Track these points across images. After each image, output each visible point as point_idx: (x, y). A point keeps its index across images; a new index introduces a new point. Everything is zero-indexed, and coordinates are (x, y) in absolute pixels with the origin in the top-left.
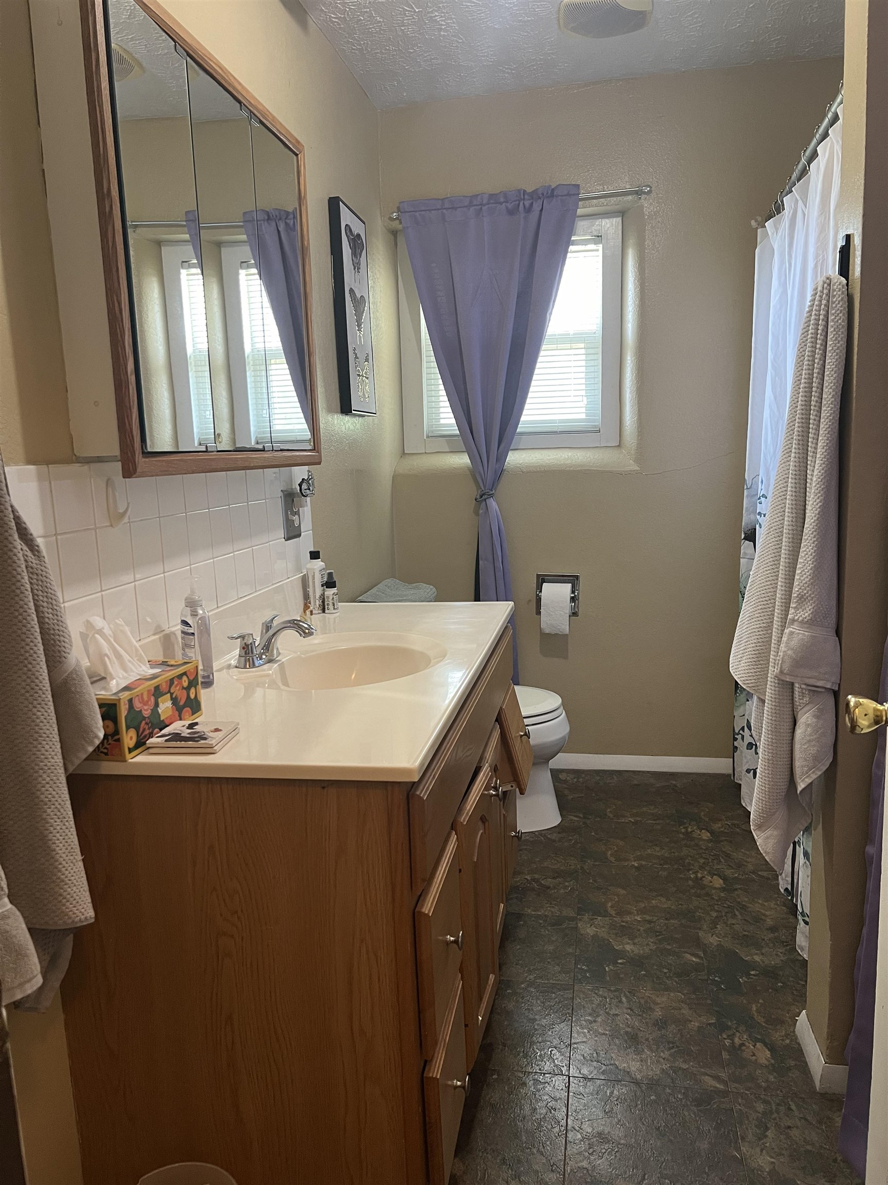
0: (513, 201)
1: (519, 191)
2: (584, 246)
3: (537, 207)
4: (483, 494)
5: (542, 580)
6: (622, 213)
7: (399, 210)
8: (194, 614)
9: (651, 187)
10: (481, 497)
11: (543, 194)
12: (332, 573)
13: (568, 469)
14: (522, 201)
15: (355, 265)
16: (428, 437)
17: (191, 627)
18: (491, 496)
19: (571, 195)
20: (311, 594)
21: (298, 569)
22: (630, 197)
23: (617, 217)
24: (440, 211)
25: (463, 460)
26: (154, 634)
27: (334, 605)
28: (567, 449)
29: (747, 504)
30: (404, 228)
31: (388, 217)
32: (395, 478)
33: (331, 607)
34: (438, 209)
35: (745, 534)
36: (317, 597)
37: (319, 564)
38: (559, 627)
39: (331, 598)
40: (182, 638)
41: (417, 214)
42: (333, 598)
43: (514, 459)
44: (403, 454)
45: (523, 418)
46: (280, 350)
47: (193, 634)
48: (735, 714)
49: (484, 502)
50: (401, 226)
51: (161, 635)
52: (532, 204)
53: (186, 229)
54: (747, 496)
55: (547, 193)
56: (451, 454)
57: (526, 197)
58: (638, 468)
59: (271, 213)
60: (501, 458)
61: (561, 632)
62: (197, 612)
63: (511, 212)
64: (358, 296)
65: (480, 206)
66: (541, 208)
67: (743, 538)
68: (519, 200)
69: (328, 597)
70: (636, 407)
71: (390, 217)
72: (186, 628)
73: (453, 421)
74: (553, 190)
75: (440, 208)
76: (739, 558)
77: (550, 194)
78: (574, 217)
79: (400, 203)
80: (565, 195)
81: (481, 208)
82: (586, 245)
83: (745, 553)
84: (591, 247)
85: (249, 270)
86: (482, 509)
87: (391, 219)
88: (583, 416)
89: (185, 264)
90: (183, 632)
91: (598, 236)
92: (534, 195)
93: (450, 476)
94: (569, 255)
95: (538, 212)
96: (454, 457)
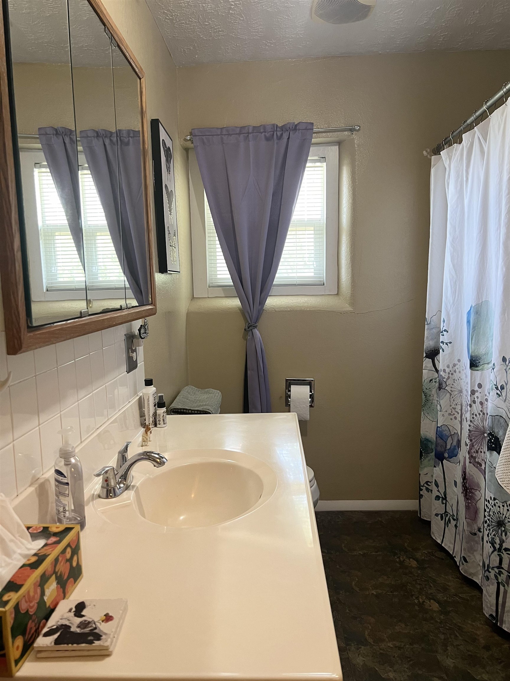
0: (270, 132)
1: (273, 125)
2: (314, 164)
3: (285, 136)
4: (251, 326)
5: (289, 383)
6: (339, 143)
7: (191, 134)
8: (68, 463)
9: (360, 127)
10: (249, 328)
11: (289, 128)
12: (162, 396)
13: (306, 309)
14: (276, 132)
15: (168, 168)
16: (209, 287)
17: (65, 477)
18: (256, 327)
19: (308, 129)
20: (146, 413)
21: (135, 393)
22: (346, 133)
23: (336, 145)
24: (220, 136)
25: (236, 303)
26: (30, 486)
27: (164, 421)
28: (304, 296)
29: (427, 334)
30: (195, 146)
31: (183, 138)
32: (188, 314)
33: (162, 422)
34: (219, 135)
35: (426, 353)
36: (151, 415)
37: (152, 389)
38: (303, 416)
39: (162, 415)
40: (56, 486)
41: (204, 137)
42: (163, 415)
43: (271, 302)
44: (193, 298)
45: (277, 275)
46: (105, 226)
47: (67, 484)
48: (420, 472)
49: (251, 332)
50: (193, 145)
51: (37, 486)
52: (282, 135)
53: (38, 140)
54: (428, 329)
55: (292, 128)
56: (226, 298)
57: (278, 129)
58: (352, 310)
59: (100, 132)
60: (262, 302)
61: (304, 419)
62: (70, 461)
63: (267, 139)
64: (170, 190)
65: (247, 134)
66: (288, 137)
67: (424, 356)
68: (273, 132)
69: (159, 415)
70: (350, 270)
71: (185, 139)
72: (60, 478)
73: (229, 276)
74: (296, 126)
75: (220, 134)
76: (422, 369)
77: (295, 128)
78: (310, 144)
79: (192, 129)
80: (304, 130)
81: (248, 135)
82: (315, 163)
83: (426, 366)
84: (318, 164)
85: (83, 171)
86: (249, 336)
87: (186, 140)
88: (312, 274)
89: (37, 164)
90: (56, 480)
91: (323, 158)
92: (284, 128)
93: (226, 313)
94: (306, 169)
95: (286, 140)
96: (229, 300)
